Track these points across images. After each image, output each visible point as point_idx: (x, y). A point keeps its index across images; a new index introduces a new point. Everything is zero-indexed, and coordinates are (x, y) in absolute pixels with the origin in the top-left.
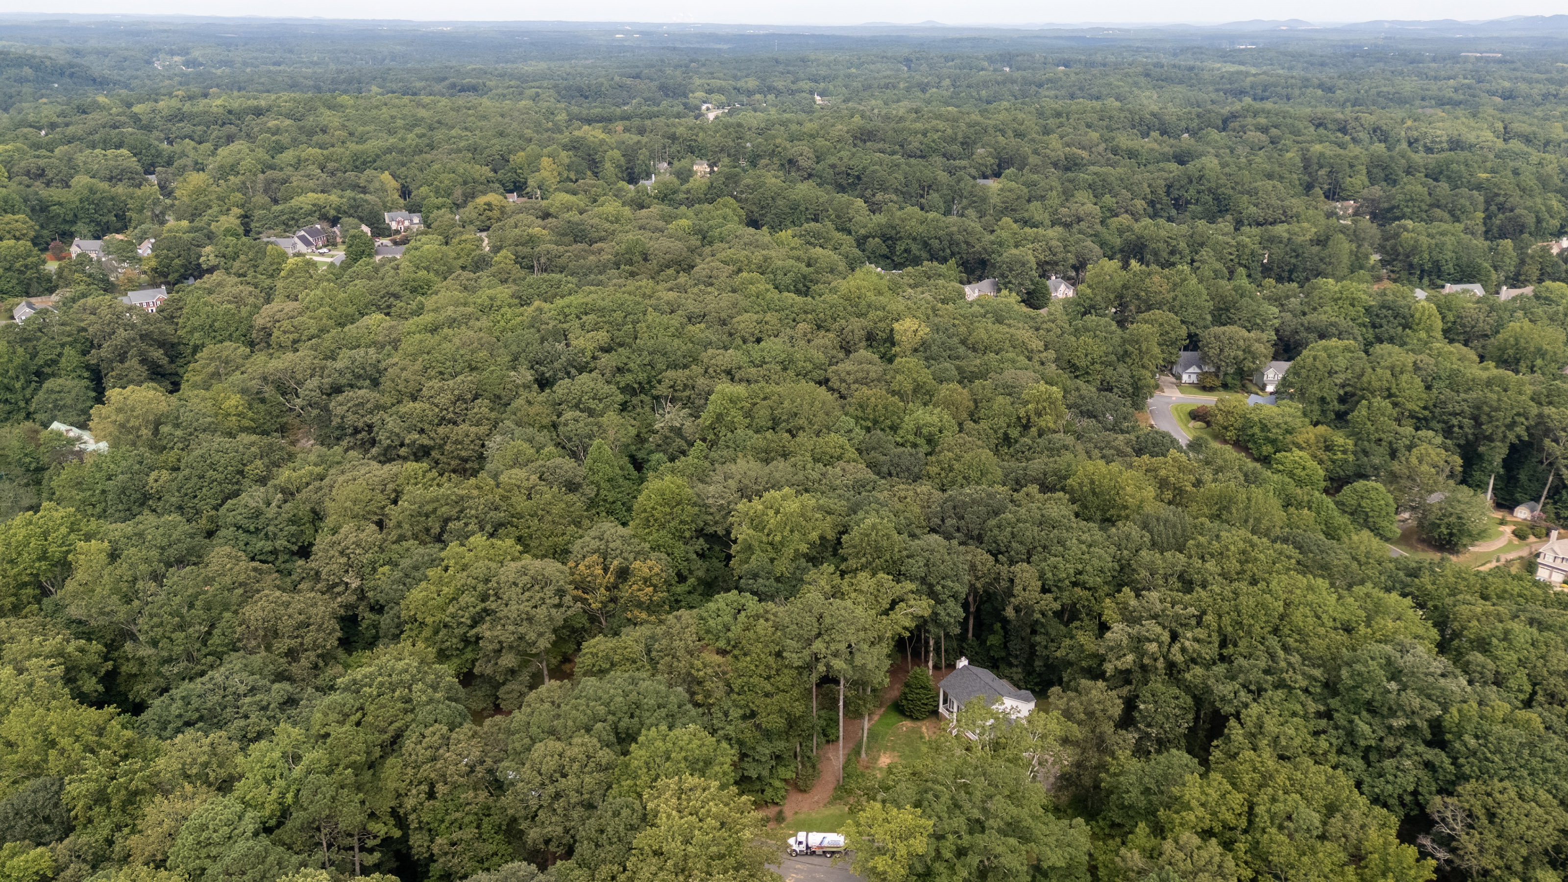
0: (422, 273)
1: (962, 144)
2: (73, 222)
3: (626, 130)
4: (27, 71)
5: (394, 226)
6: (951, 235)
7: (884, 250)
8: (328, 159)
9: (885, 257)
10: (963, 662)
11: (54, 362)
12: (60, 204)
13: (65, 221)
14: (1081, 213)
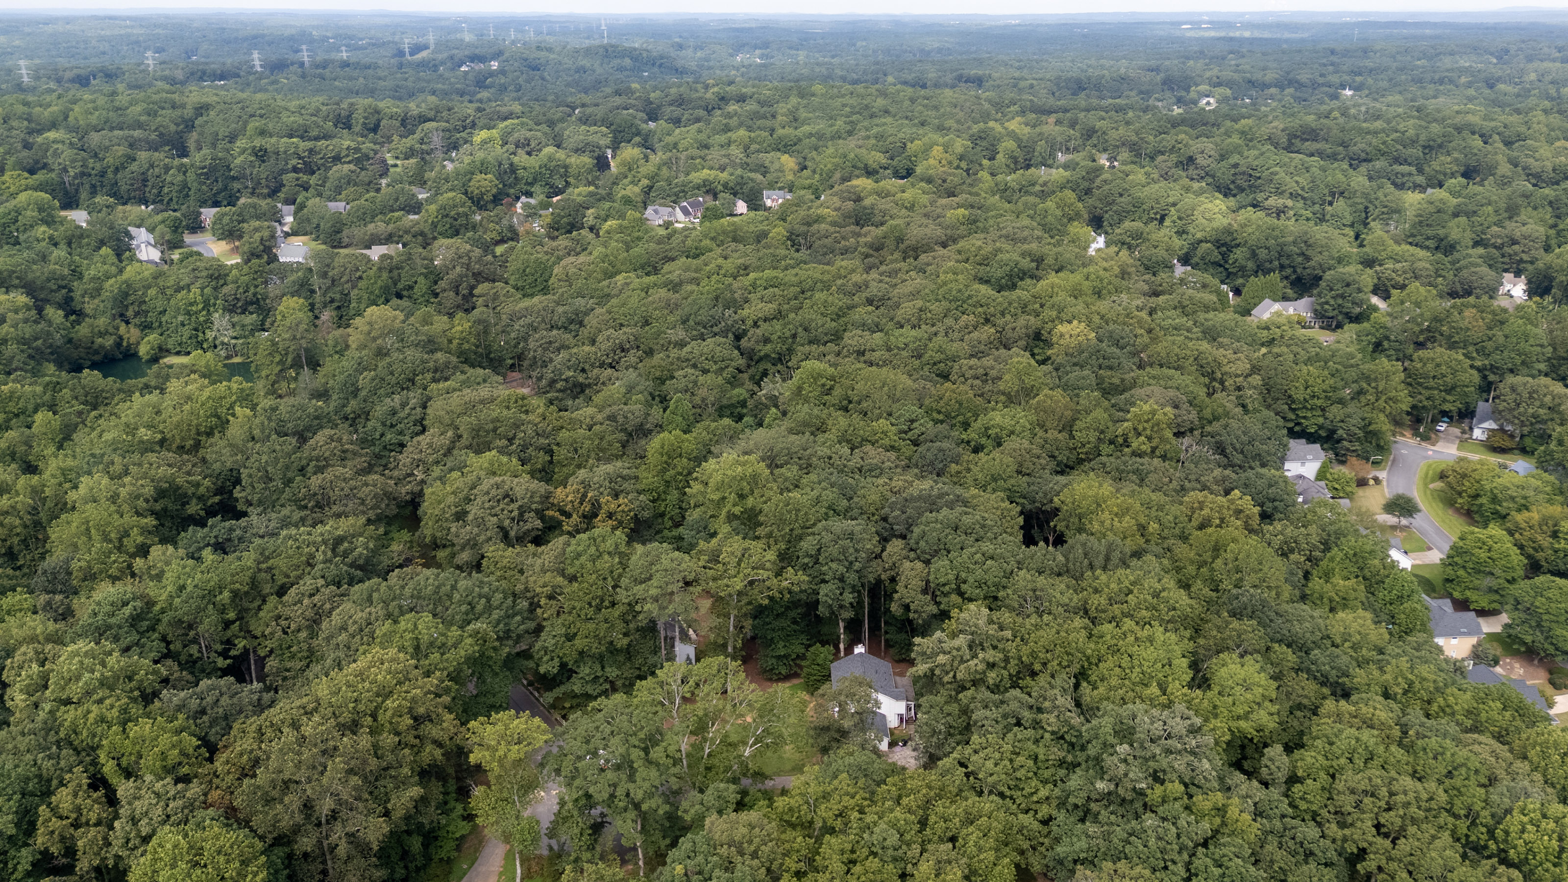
0: (708, 242)
1: (1424, 147)
2: (531, 184)
3: (1058, 122)
4: (627, 62)
5: (769, 203)
6: (1282, 245)
7: (1216, 256)
8: (752, 140)
9: (1218, 264)
10: (859, 649)
11: (411, 288)
12: (525, 168)
13: (527, 184)
14: (1517, 234)
